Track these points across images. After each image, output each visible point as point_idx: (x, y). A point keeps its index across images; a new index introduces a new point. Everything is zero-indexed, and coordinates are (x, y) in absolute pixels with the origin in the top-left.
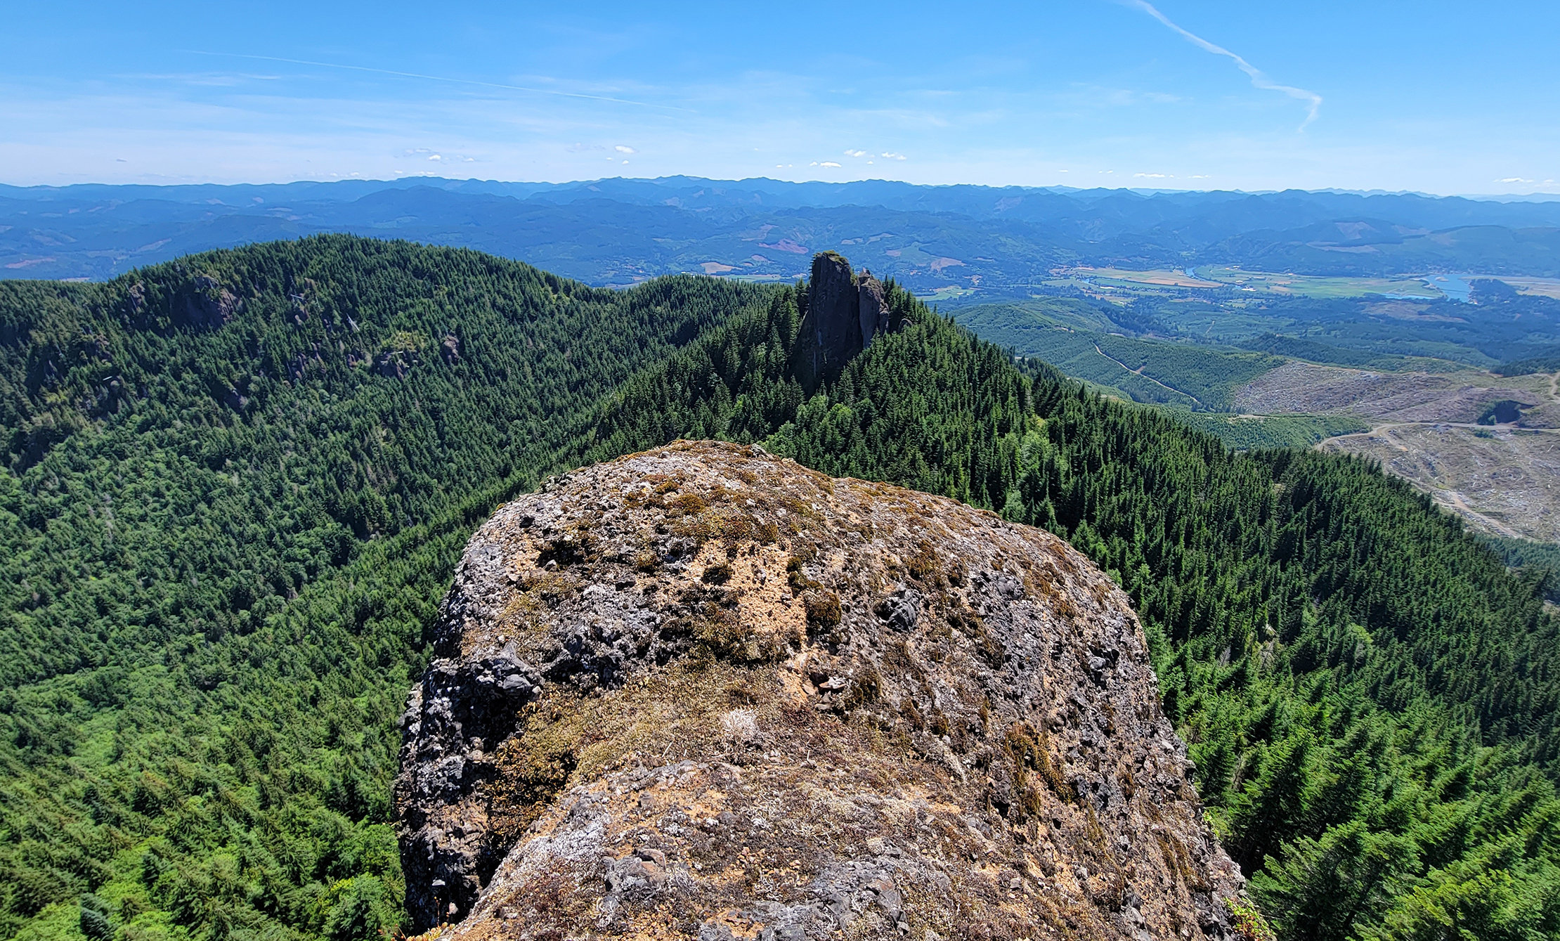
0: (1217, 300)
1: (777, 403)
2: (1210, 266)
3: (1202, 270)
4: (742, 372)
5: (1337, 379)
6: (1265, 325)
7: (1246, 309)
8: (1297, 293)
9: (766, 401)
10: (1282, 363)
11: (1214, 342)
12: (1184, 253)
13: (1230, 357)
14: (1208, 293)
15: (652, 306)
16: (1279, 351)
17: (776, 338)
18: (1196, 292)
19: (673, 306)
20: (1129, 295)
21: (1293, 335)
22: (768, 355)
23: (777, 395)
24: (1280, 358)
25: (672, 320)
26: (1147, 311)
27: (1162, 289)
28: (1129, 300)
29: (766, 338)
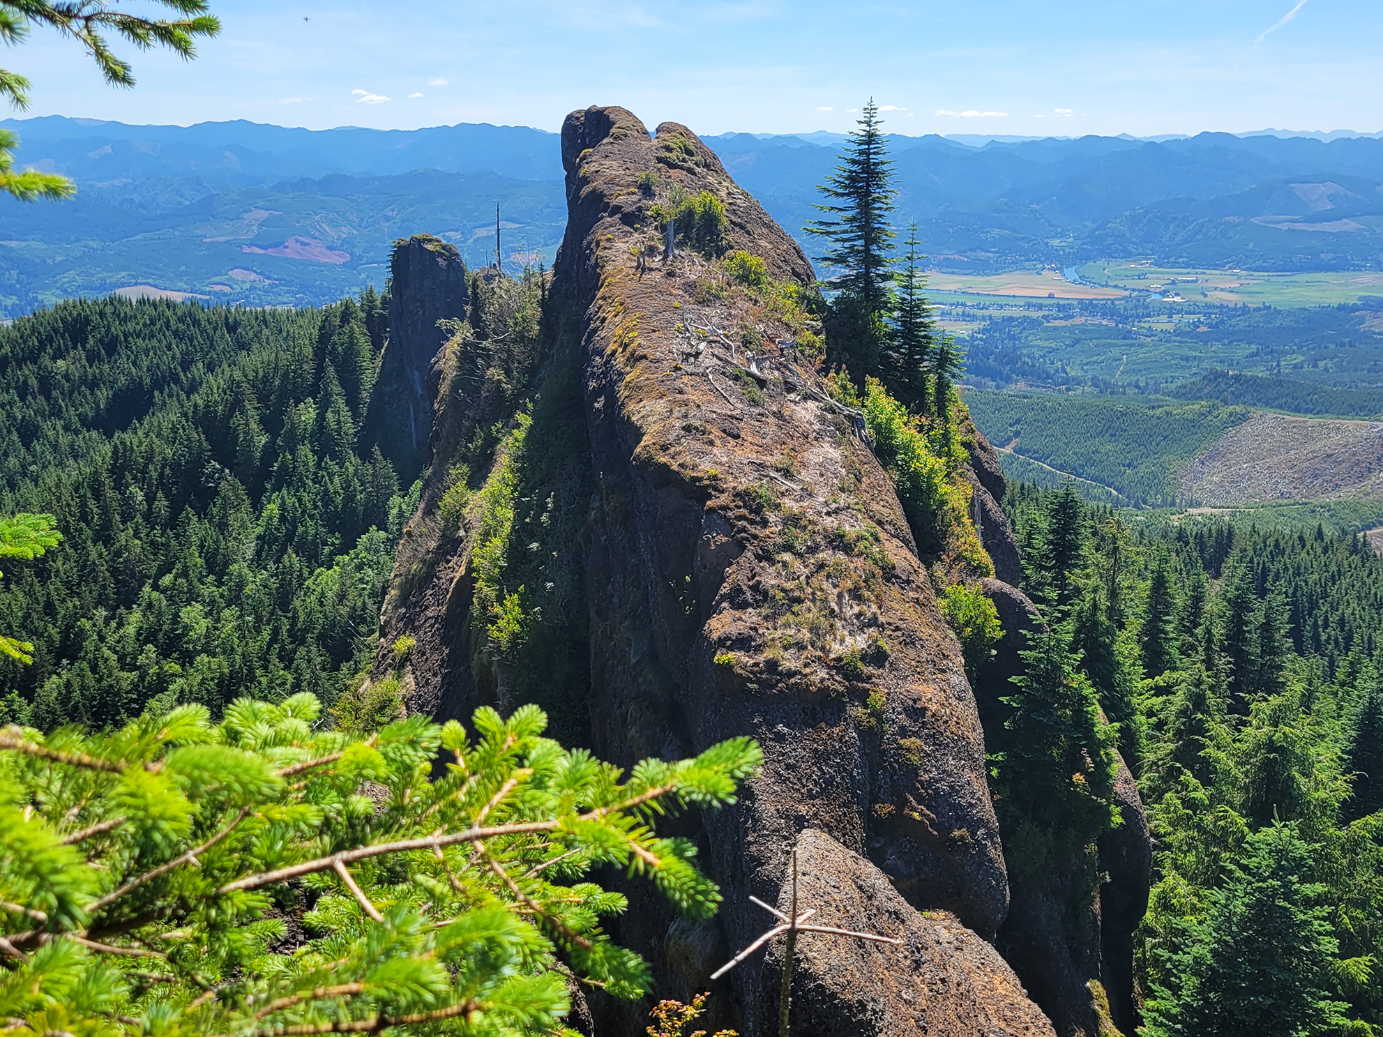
0: (1124, 319)
1: (350, 498)
2: (1101, 263)
3: (1091, 268)
4: (270, 452)
5: (1336, 438)
6: (1211, 356)
7: (1178, 332)
8: (1253, 302)
9: (326, 498)
10: (1244, 418)
11: (1131, 391)
12: (1056, 242)
13: (1158, 412)
14: (1108, 309)
15: (46, 360)
16: (1237, 398)
17: (335, 387)
18: (1088, 307)
19: (92, 358)
20: (973, 318)
21: (1260, 372)
22: (321, 417)
23: (347, 485)
24: (1238, 409)
25: (93, 385)
26: (1009, 344)
27: (1029, 305)
28: (976, 326)
29: (315, 390)
